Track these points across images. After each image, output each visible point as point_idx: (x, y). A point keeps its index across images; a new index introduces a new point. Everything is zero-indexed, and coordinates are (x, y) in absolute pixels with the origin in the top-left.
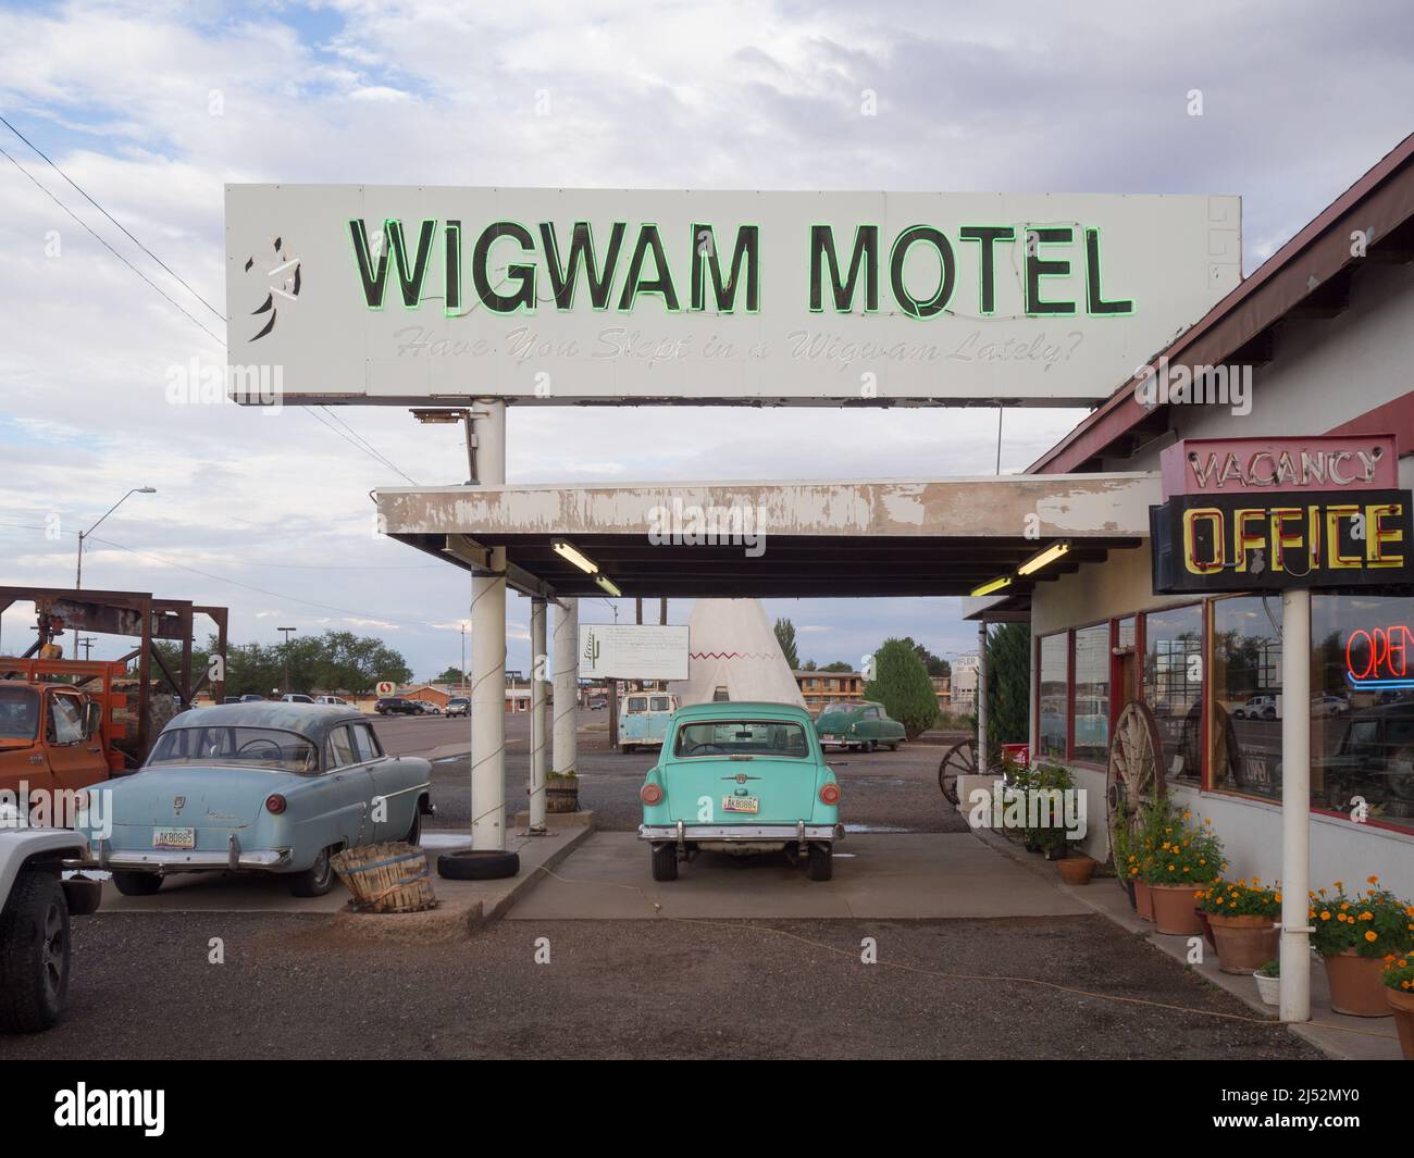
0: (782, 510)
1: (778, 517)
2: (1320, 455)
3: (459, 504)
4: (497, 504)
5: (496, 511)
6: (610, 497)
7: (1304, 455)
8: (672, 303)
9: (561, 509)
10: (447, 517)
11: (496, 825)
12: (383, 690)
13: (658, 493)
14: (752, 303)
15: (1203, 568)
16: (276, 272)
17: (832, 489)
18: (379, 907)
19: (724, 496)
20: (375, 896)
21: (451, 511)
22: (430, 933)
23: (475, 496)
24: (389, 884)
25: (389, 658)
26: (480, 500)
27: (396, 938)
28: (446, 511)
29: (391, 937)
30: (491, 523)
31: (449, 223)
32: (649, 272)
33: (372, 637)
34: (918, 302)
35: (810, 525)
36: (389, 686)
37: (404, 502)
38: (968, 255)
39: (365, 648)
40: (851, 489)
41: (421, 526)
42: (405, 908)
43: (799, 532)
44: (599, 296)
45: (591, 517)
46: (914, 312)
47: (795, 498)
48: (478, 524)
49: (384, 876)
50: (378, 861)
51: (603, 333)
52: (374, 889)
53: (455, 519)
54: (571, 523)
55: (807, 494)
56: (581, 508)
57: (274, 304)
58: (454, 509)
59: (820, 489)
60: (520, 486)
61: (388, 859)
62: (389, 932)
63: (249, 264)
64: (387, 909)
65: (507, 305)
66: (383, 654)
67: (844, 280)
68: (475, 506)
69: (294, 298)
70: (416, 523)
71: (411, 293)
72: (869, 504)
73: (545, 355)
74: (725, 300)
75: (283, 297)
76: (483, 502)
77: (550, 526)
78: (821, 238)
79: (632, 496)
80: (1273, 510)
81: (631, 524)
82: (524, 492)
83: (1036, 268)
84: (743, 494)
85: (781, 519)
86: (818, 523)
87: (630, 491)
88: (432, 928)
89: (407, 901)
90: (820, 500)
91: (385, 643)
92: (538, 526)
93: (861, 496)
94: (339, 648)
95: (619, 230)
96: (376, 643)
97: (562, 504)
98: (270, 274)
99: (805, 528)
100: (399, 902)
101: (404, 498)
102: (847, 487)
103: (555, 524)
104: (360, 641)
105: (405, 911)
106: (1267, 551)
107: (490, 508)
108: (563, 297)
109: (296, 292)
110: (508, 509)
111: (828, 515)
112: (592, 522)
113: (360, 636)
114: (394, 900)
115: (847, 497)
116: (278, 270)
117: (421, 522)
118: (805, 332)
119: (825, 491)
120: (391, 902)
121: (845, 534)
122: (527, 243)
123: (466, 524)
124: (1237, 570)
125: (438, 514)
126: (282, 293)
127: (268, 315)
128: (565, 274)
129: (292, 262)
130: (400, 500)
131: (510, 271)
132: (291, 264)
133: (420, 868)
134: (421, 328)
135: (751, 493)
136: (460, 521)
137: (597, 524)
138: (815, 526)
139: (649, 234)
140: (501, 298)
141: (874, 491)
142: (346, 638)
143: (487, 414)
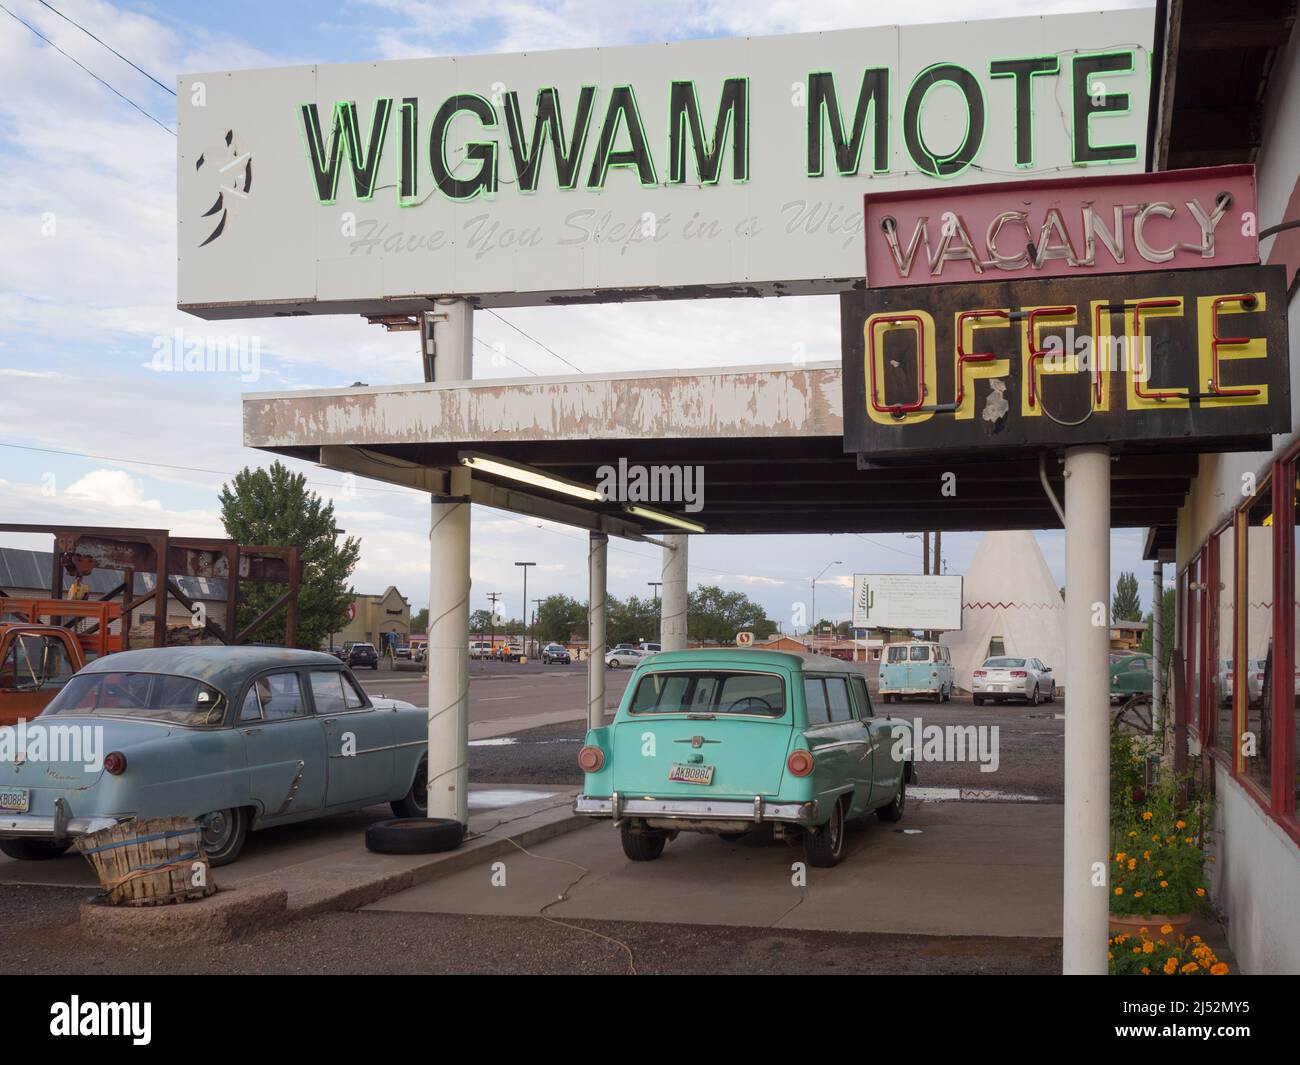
0: (698, 407)
1: (693, 416)
2: (1118, 212)
3: (331, 410)
4: (371, 408)
5: (370, 417)
6: (497, 397)
7: (1087, 213)
8: (647, 176)
9: (443, 413)
10: (317, 425)
11: (451, 789)
12: (742, 640)
13: (553, 390)
14: (739, 172)
15: (898, 414)
16: (226, 169)
17: (759, 378)
18: (115, 898)
19: (629, 391)
20: (111, 884)
21: (321, 419)
22: (166, 934)
23: (348, 399)
24: (126, 870)
25: (752, 610)
26: (353, 405)
27: (124, 939)
28: (316, 420)
29: (119, 937)
30: (364, 431)
31: (405, 100)
32: (623, 143)
33: (738, 591)
34: (937, 158)
35: (733, 424)
36: (747, 636)
37: (272, 410)
38: (1000, 96)
39: (731, 601)
40: (782, 376)
41: (290, 437)
42: (146, 900)
43: (719, 433)
44: (566, 174)
45: (476, 421)
46: (933, 170)
47: (714, 391)
48: (350, 434)
49: (121, 860)
50: (115, 841)
51: (569, 217)
52: (110, 876)
53: (325, 428)
54: (454, 430)
55: (729, 385)
56: (464, 412)
57: (225, 205)
58: (324, 416)
59: (744, 378)
60: (396, 387)
61: (127, 838)
62: (116, 931)
63: (200, 162)
64: (124, 902)
65: (463, 189)
66: (747, 607)
67: (848, 134)
68: (347, 412)
69: (245, 195)
70: (284, 434)
71: (364, 183)
72: (805, 395)
73: (507, 245)
74: (708, 170)
75: (235, 198)
76: (357, 406)
77: (430, 432)
78: (821, 87)
79: (523, 395)
80: (1024, 309)
81: (521, 429)
82: (400, 394)
83: (1084, 106)
84: (652, 387)
85: (697, 418)
86: (742, 421)
87: (521, 388)
88: (168, 929)
89: (150, 891)
90: (744, 393)
91: (748, 597)
92: (416, 434)
93: (795, 385)
94: (708, 602)
95: (587, 94)
96: (741, 597)
97: (443, 407)
98: (221, 171)
99: (727, 429)
100: (138, 893)
101: (272, 406)
102: (777, 374)
103: (435, 431)
104: (726, 594)
105: (145, 905)
106: (1013, 381)
107: (364, 414)
108: (527, 176)
109: (247, 189)
110: (384, 415)
111: (755, 412)
112: (476, 428)
113: (727, 590)
114: (133, 890)
115: (777, 387)
116: (229, 166)
117: (289, 433)
118: (802, 203)
119: (751, 380)
120: (128, 892)
121: (776, 434)
122: (487, 118)
123: (337, 434)
124: (958, 416)
125: (307, 422)
126: (231, 190)
127: (218, 217)
128: (529, 150)
129: (244, 156)
130: (267, 408)
131: (469, 150)
132: (242, 159)
133: (179, 849)
134: (375, 222)
135: (661, 387)
136: (331, 430)
137: (482, 430)
138: (738, 425)
139: (622, 98)
140: (458, 181)
141: (812, 378)
142: (715, 593)
143: (445, 316)
